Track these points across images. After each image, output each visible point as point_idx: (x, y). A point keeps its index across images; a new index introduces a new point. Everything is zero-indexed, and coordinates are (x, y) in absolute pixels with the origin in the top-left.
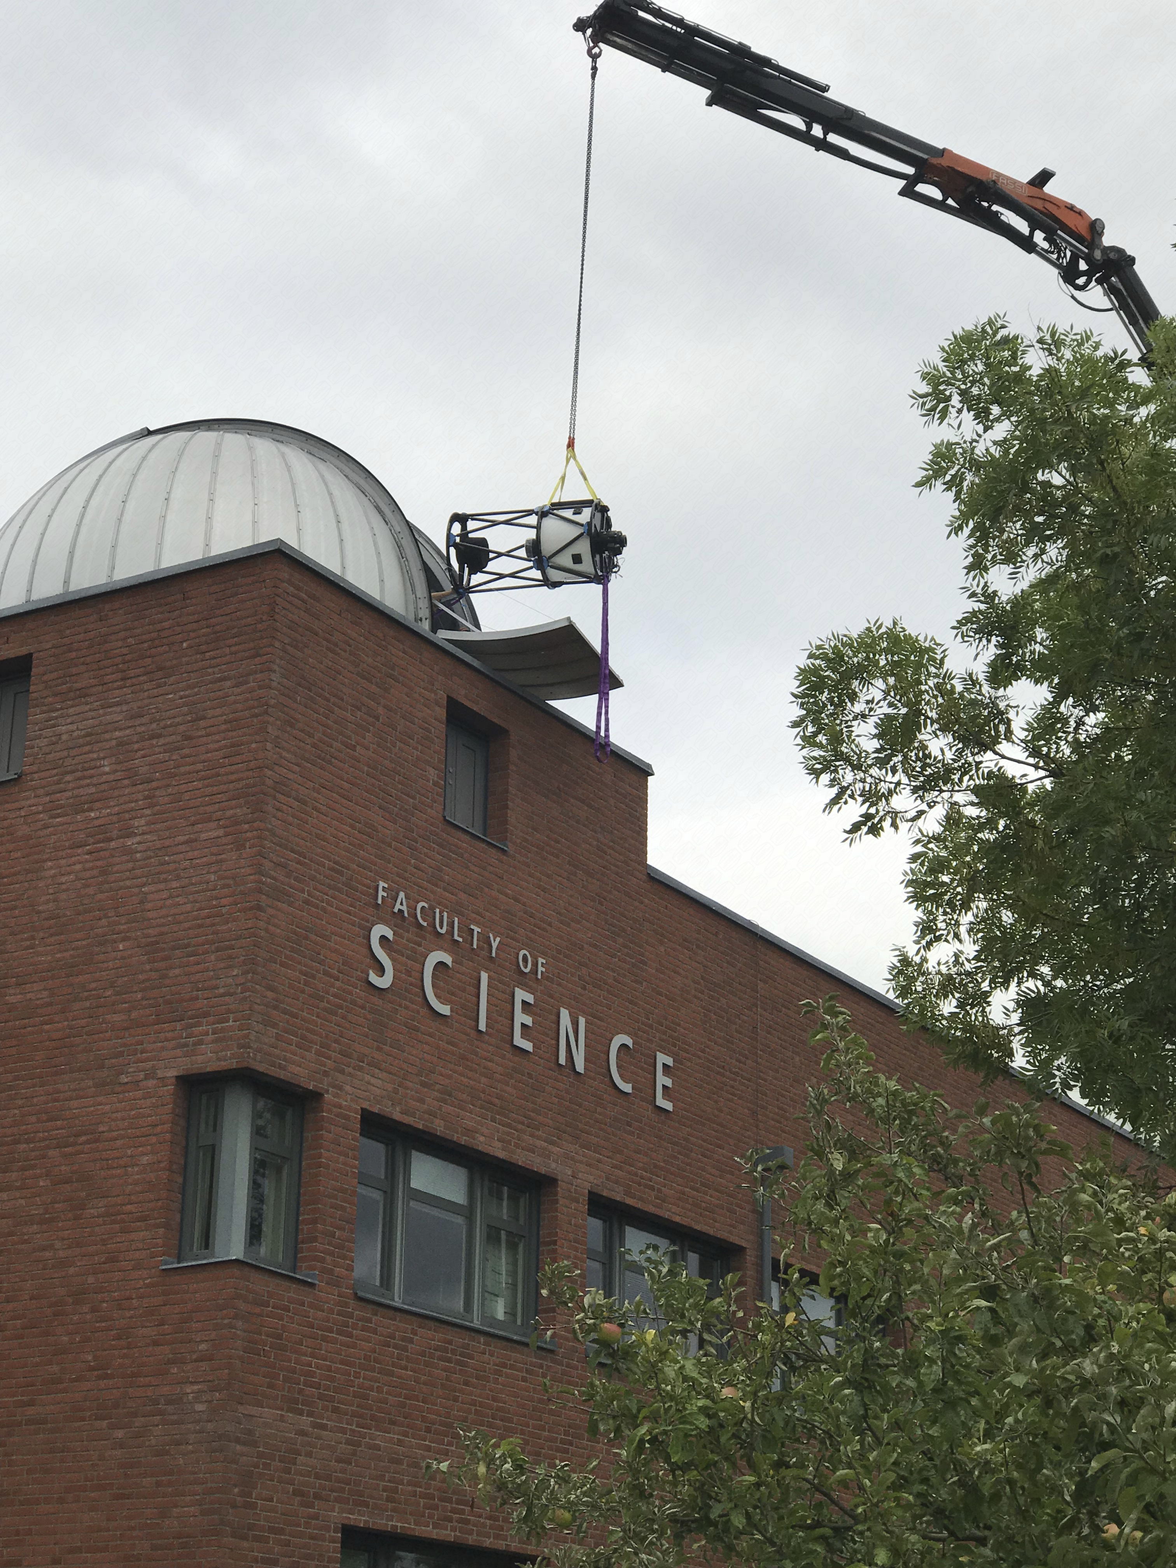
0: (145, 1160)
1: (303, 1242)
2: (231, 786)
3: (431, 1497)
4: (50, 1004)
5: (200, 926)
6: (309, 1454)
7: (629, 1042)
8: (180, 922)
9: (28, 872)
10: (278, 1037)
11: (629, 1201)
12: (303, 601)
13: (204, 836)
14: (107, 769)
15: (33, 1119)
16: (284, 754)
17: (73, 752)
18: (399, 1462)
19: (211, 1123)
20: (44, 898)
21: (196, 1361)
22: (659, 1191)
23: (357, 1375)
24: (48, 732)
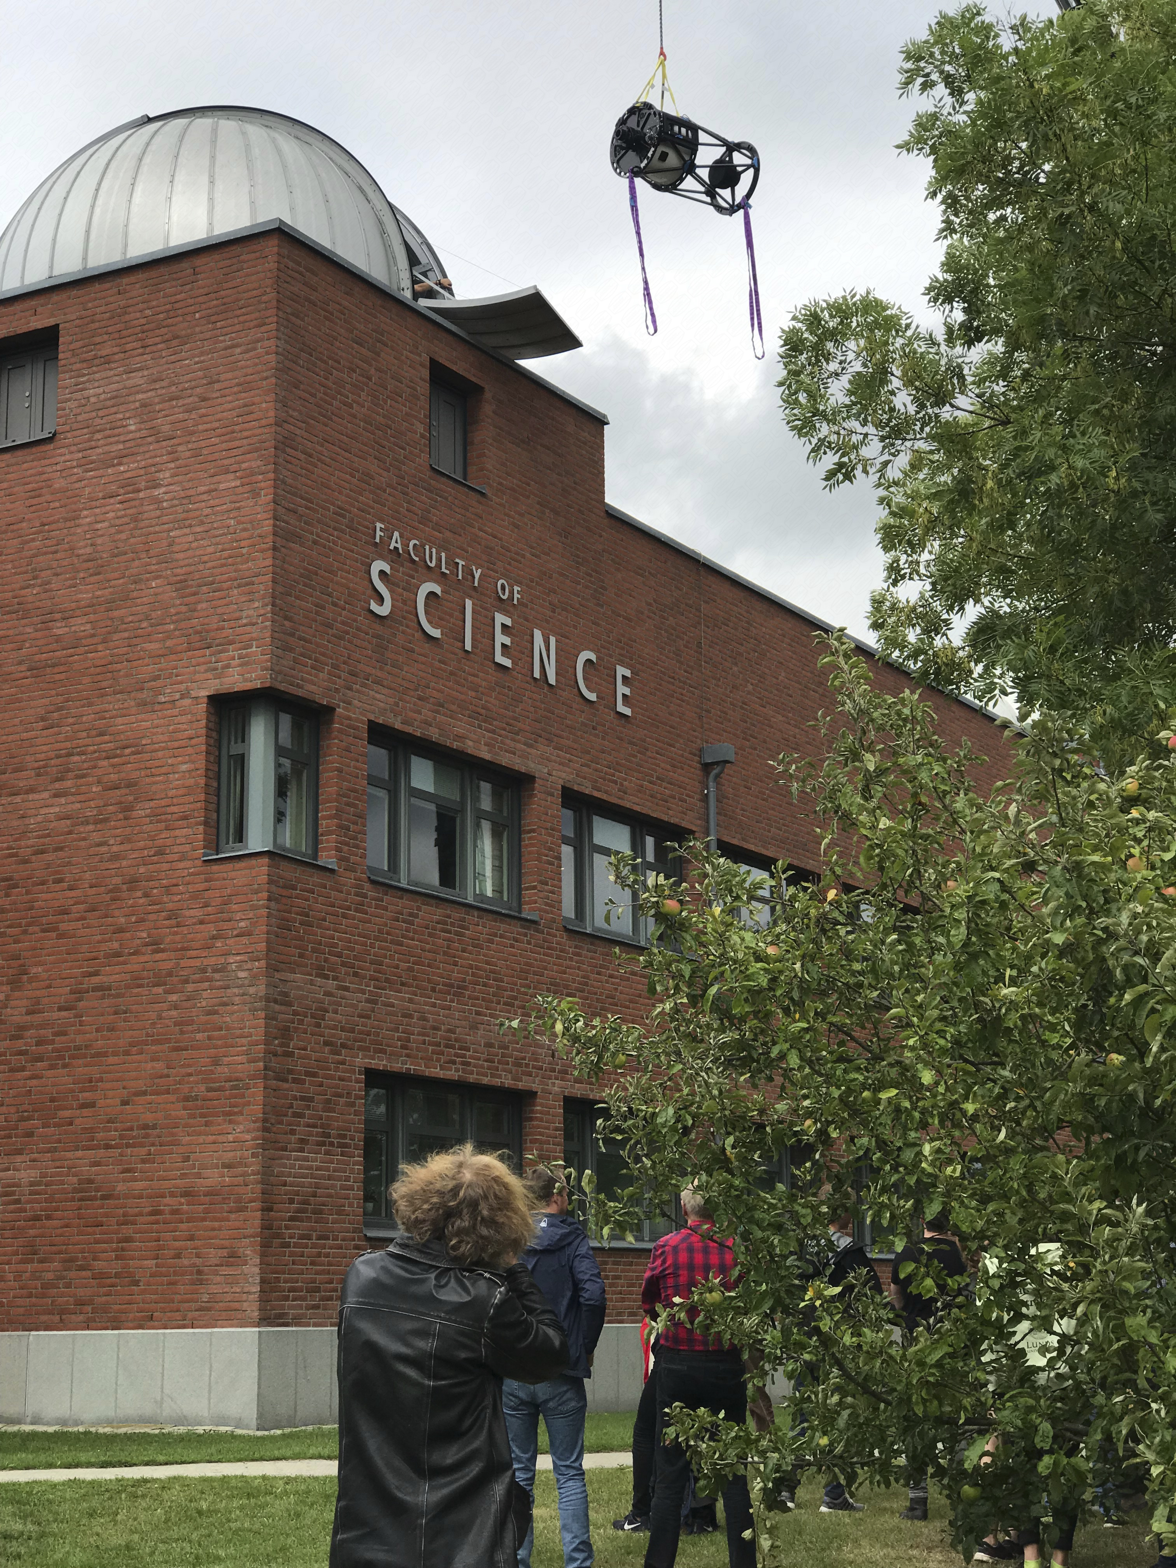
0: (184, 767)
1: (322, 835)
2: (245, 441)
3: (438, 1044)
4: (93, 636)
5: (223, 565)
6: (336, 1012)
7: (593, 657)
8: (206, 562)
9: (66, 520)
10: (295, 660)
11: (596, 794)
12: (301, 273)
13: (222, 486)
14: (133, 428)
15: (84, 734)
16: (291, 412)
17: (101, 413)
18: (411, 1016)
19: (240, 735)
20: (82, 544)
21: (237, 936)
22: (622, 785)
23: (372, 946)
24: (78, 395)
